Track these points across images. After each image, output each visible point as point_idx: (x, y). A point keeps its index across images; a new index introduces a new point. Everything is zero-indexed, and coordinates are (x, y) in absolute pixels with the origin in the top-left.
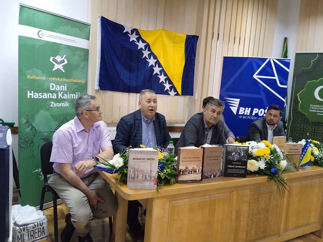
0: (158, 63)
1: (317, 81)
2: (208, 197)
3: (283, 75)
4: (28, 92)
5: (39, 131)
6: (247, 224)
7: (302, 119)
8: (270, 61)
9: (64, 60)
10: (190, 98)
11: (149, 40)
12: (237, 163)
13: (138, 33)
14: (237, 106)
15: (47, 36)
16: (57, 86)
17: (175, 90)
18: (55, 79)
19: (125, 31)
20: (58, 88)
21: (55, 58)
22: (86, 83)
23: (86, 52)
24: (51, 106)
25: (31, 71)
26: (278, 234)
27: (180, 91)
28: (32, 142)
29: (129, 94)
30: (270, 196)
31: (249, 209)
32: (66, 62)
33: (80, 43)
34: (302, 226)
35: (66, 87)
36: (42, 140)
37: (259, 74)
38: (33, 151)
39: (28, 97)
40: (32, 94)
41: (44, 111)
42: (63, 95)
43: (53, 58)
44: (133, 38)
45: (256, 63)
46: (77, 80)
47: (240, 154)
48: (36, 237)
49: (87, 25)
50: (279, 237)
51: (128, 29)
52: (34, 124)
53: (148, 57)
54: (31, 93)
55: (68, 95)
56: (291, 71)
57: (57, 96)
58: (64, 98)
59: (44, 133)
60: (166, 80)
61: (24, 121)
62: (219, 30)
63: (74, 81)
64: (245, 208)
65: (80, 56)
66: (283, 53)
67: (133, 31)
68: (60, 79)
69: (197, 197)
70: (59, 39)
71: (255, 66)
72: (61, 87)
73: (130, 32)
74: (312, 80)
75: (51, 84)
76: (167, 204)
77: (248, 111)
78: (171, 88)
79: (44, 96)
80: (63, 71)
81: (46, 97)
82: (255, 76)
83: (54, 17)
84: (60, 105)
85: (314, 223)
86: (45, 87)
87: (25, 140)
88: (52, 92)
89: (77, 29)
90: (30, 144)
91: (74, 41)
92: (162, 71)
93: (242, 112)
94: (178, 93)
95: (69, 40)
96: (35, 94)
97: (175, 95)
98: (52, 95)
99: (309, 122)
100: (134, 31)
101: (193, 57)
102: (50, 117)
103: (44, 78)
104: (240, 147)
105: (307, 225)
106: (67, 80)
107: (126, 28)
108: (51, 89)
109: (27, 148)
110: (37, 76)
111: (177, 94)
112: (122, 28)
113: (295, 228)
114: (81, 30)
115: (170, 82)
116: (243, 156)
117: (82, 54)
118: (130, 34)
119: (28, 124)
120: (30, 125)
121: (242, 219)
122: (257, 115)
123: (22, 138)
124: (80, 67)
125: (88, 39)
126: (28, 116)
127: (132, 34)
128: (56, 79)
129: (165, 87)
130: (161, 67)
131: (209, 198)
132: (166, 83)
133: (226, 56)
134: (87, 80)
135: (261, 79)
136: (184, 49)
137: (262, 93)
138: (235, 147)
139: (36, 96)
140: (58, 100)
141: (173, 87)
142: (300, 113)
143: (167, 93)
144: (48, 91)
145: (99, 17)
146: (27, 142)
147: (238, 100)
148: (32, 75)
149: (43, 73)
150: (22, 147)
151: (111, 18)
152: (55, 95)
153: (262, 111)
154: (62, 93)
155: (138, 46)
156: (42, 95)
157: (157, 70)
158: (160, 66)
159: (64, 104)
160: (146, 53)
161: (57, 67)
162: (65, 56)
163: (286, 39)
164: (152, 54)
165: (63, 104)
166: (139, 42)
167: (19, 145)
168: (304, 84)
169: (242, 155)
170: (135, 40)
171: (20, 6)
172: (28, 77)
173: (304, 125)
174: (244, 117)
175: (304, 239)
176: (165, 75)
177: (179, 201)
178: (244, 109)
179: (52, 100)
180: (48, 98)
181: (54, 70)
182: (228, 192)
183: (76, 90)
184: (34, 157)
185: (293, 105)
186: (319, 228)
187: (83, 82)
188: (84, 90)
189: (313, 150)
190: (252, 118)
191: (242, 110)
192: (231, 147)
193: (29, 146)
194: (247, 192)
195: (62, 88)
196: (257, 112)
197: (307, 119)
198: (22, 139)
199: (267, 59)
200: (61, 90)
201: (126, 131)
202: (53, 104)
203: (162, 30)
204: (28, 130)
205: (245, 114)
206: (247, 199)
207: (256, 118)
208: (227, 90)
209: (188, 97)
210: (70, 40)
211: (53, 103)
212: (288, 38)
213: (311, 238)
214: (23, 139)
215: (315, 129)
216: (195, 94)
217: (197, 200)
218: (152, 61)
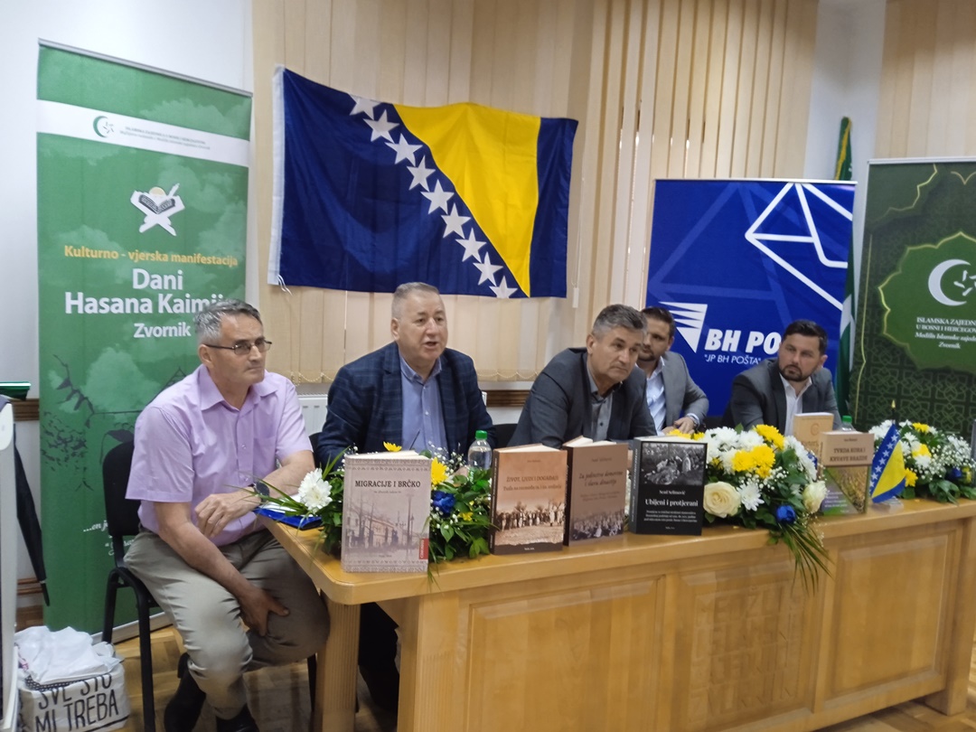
0: (457, 203)
1: (936, 247)
2: (587, 593)
3: (835, 230)
4: (68, 295)
5: (100, 408)
6: (711, 675)
7: (895, 360)
8: (793, 190)
9: (173, 201)
10: (558, 307)
11: (428, 138)
12: (674, 492)
13: (394, 116)
14: (700, 324)
15: (122, 132)
16: (153, 276)
17: (512, 283)
18: (148, 254)
19: (355, 111)
20: (158, 283)
21: (146, 194)
22: (242, 266)
23: (241, 174)
24: (136, 335)
25: (73, 235)
26: (809, 703)
27: (525, 286)
28: (82, 444)
29: (372, 298)
30: (780, 591)
31: (716, 630)
32: (180, 206)
33: (220, 148)
34: (885, 680)
35: (180, 278)
36: (110, 437)
37: (764, 228)
38: (85, 469)
39: (69, 310)
40: (79, 302)
41: (117, 351)
42: (171, 303)
43: (141, 197)
44: (381, 129)
45: (754, 197)
46: (214, 258)
47: (680, 466)
48: (91, 721)
49: (241, 97)
50: (812, 711)
51: (363, 105)
52: (87, 391)
53: (425, 185)
54: (75, 297)
55: (188, 301)
56: (857, 217)
57: (156, 305)
58: (176, 311)
59: (116, 415)
60: (482, 252)
61: (57, 380)
62: (639, 100)
63: (204, 260)
64: (703, 625)
65: (220, 187)
66: (837, 165)
67: (378, 111)
68: (162, 257)
69: (554, 593)
70: (159, 139)
71: (749, 204)
72: (166, 278)
73: (371, 114)
74: (920, 242)
75: (136, 271)
76: (463, 615)
77: (732, 340)
78: (498, 276)
79: (114, 306)
80: (173, 232)
81: (121, 311)
82: (751, 236)
83: (140, 74)
84: (163, 331)
85: (924, 669)
86: (119, 281)
87: (59, 438)
88: (139, 295)
89: (212, 108)
90: (76, 448)
91: (203, 143)
92: (471, 226)
93: (713, 343)
94: (520, 290)
95: (188, 140)
96: (88, 300)
97: (513, 296)
98: (140, 303)
99: (914, 368)
100: (382, 109)
101: (563, 181)
102: (135, 368)
103: (115, 255)
104: (682, 446)
105: (901, 676)
106: (185, 259)
107: (358, 101)
108: (136, 286)
109: (66, 459)
110: (92, 247)
111: (519, 294)
112: (346, 101)
113: (863, 687)
114: (224, 112)
115: (496, 259)
116: (689, 472)
117: (227, 180)
118: (369, 118)
119: (68, 390)
120: (75, 391)
121: (694, 659)
122: (759, 351)
123: (50, 430)
124: (223, 219)
125: (246, 136)
126: (66, 366)
127: (377, 117)
128: (150, 257)
129: (479, 273)
130: (468, 213)
131: (592, 596)
132: (483, 262)
133: (663, 177)
134: (244, 258)
135: (769, 244)
136: (535, 160)
137: (773, 283)
138: (667, 445)
139: (92, 306)
140: (157, 319)
141: (504, 274)
142: (888, 344)
143: (485, 290)
144: (127, 291)
145: (277, 70)
146: (65, 442)
147: (703, 308)
148: (77, 247)
149: (111, 239)
150: (52, 459)
151: (314, 73)
152: (149, 302)
153: (773, 340)
154: (169, 296)
155: (394, 153)
156: (110, 304)
157: (454, 223)
158: (463, 210)
159: (175, 328)
160: (420, 175)
161: (151, 220)
162: (175, 188)
163: (845, 123)
164: (437, 177)
165: (173, 331)
166: (397, 141)
167: (43, 452)
168: (899, 255)
169: (688, 467)
170: (388, 137)
171: (41, 45)
172: (68, 251)
173: (900, 379)
174: (721, 359)
175: (893, 718)
176: (480, 236)
177: (499, 607)
178: (719, 333)
179: (140, 317)
180: (128, 311)
181: (143, 229)
182: (648, 579)
183: (213, 287)
184: (88, 487)
185: (867, 321)
186: (939, 687)
187: (232, 262)
188: (236, 287)
189: (913, 451)
190: (745, 360)
191: (714, 335)
192: (653, 445)
193: (74, 455)
194: (709, 578)
195: (170, 281)
196: (758, 343)
197: (910, 362)
198: (51, 434)
199: (785, 183)
200: (166, 287)
201: (355, 408)
202: (142, 331)
203: (467, 104)
204: (69, 406)
205: (725, 348)
206: (709, 599)
207: (756, 361)
208: (670, 278)
209: (550, 302)
210: (193, 141)
211: (141, 325)
212: (853, 119)
213: (916, 717)
214: (55, 433)
215: (934, 389)
216: (572, 291)
217: (554, 602)
218: (438, 198)
